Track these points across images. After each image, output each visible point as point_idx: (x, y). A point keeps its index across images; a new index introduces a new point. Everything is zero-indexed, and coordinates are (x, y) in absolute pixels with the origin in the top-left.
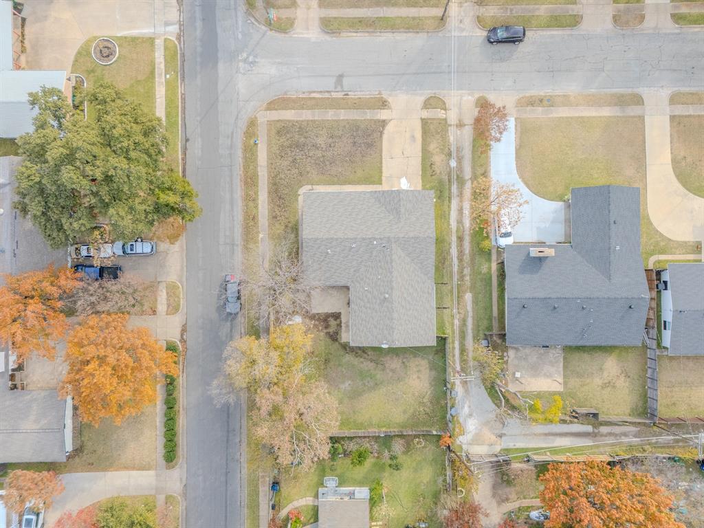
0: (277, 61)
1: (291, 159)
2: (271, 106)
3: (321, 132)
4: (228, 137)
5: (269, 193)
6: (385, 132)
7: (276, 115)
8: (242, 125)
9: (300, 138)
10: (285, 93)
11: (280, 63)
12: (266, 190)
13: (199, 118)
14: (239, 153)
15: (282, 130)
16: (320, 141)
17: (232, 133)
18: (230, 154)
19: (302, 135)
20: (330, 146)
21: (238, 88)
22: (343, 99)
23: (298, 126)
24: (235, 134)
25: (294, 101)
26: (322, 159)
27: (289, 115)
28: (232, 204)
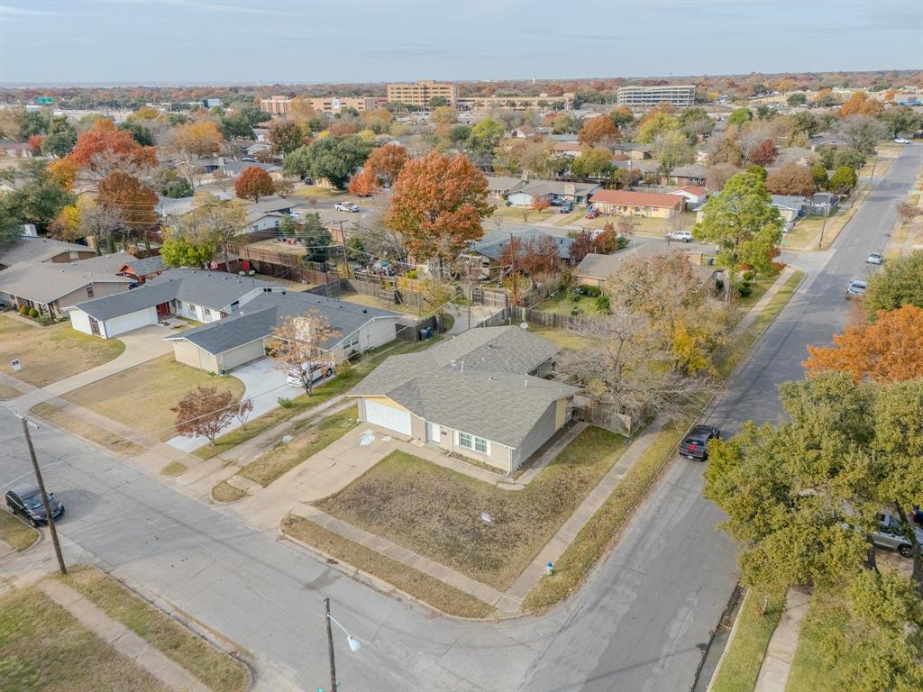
0: (399, 678)
1: (505, 527)
2: (477, 610)
3: (422, 533)
4: (602, 608)
5: (573, 509)
6: (329, 494)
7: (483, 592)
8: (560, 612)
9: (466, 542)
10: (434, 615)
11: (398, 669)
12: (576, 514)
13: (656, 669)
14: (594, 576)
15: (486, 566)
16: (435, 524)
17: (590, 610)
18: (615, 582)
19: (459, 546)
20: (425, 513)
21: (526, 676)
22: (342, 557)
23: (453, 558)
24: (587, 606)
25: (429, 596)
26: (454, 504)
27: (457, 579)
28: (651, 525)
